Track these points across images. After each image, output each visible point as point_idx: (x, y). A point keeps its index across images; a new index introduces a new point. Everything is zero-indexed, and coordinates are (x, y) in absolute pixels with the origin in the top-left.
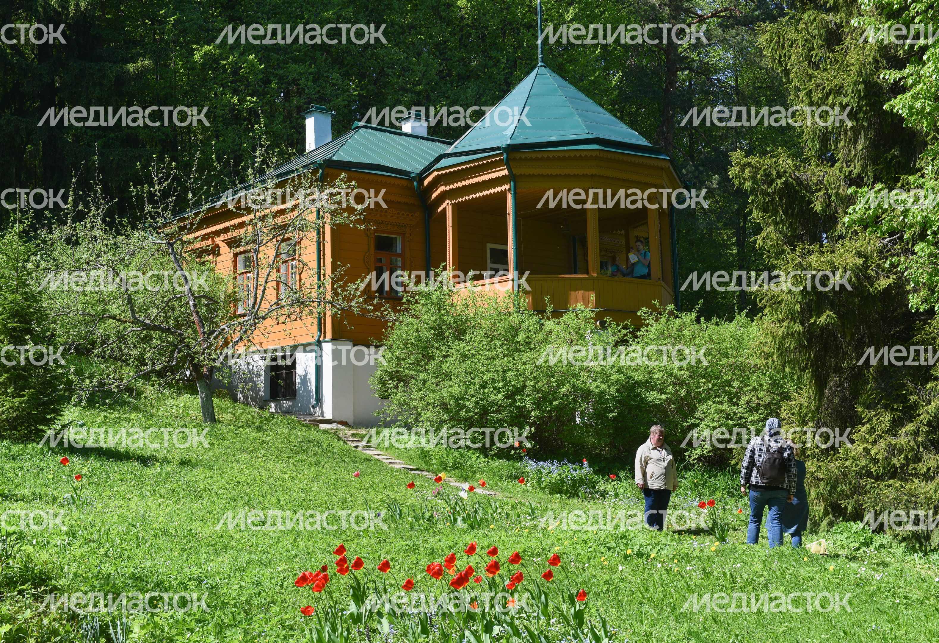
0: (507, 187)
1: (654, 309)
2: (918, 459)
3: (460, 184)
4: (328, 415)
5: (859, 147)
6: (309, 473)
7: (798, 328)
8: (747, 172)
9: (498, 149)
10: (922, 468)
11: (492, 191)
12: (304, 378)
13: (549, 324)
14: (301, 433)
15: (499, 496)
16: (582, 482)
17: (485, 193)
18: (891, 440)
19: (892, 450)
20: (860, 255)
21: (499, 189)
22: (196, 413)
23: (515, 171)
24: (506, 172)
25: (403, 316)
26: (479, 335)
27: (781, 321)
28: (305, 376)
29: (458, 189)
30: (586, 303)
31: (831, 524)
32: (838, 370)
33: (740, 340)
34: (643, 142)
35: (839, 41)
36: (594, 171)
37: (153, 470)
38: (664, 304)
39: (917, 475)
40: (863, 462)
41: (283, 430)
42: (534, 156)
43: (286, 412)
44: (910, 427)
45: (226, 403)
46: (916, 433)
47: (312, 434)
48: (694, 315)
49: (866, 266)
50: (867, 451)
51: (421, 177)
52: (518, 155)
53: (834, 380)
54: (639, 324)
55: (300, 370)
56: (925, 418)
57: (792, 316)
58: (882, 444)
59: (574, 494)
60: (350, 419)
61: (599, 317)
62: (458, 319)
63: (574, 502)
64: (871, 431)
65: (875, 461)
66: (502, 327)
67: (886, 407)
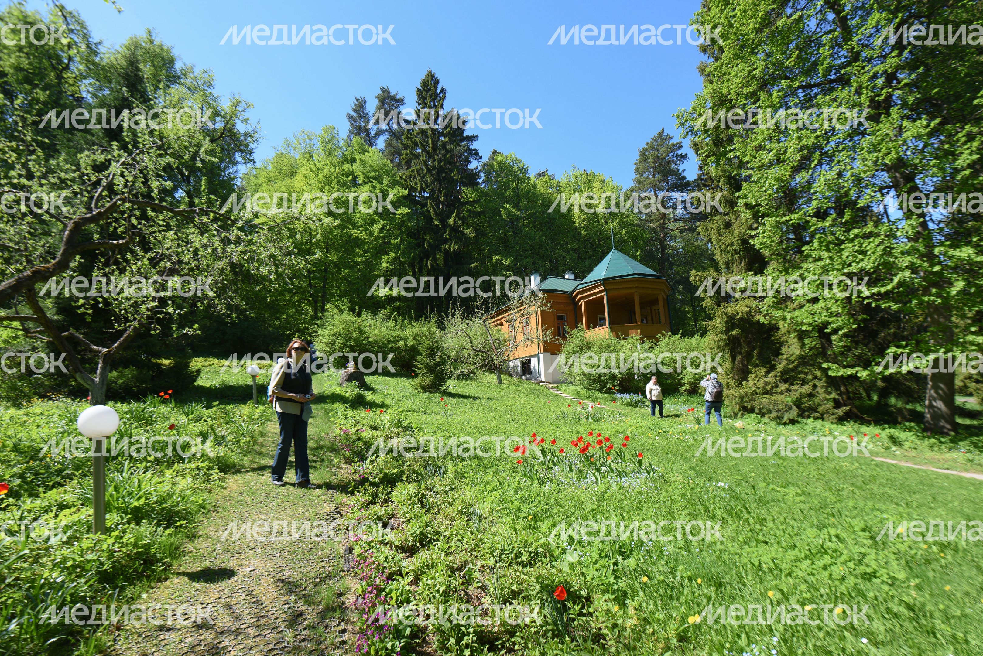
0: (603, 294)
1: (663, 334)
2: (777, 386)
3: (586, 294)
4: (543, 380)
5: (742, 265)
6: (533, 401)
7: (725, 337)
8: (697, 278)
9: (600, 280)
10: (779, 390)
11: (598, 296)
12: (535, 368)
13: (622, 342)
14: (534, 386)
15: (607, 407)
16: (639, 401)
17: (596, 297)
18: (765, 379)
19: (766, 383)
20: (747, 307)
21: (601, 295)
22: (496, 381)
23: (606, 288)
24: (603, 288)
25: (568, 343)
26: (596, 348)
27: (717, 335)
29: (586, 296)
30: (636, 334)
31: (742, 415)
32: (740, 353)
33: (698, 344)
34: (655, 273)
35: (731, 226)
37: (479, 401)
38: (667, 332)
39: (777, 393)
40: (753, 389)
41: (526, 386)
42: (613, 282)
43: (527, 379)
44: (772, 374)
45: (506, 377)
46: (776, 376)
47: (537, 387)
48: (679, 336)
49: (750, 311)
50: (755, 384)
51: (572, 293)
52: (607, 282)
53: (739, 357)
54: (658, 340)
55: (532, 364)
56: (779, 370)
57: (722, 332)
58: (762, 381)
59: (636, 406)
60: (551, 381)
61: (641, 339)
62: (588, 343)
63: (636, 409)
64: (756, 377)
65: (758, 388)
66: (604, 345)
67: (762, 366)
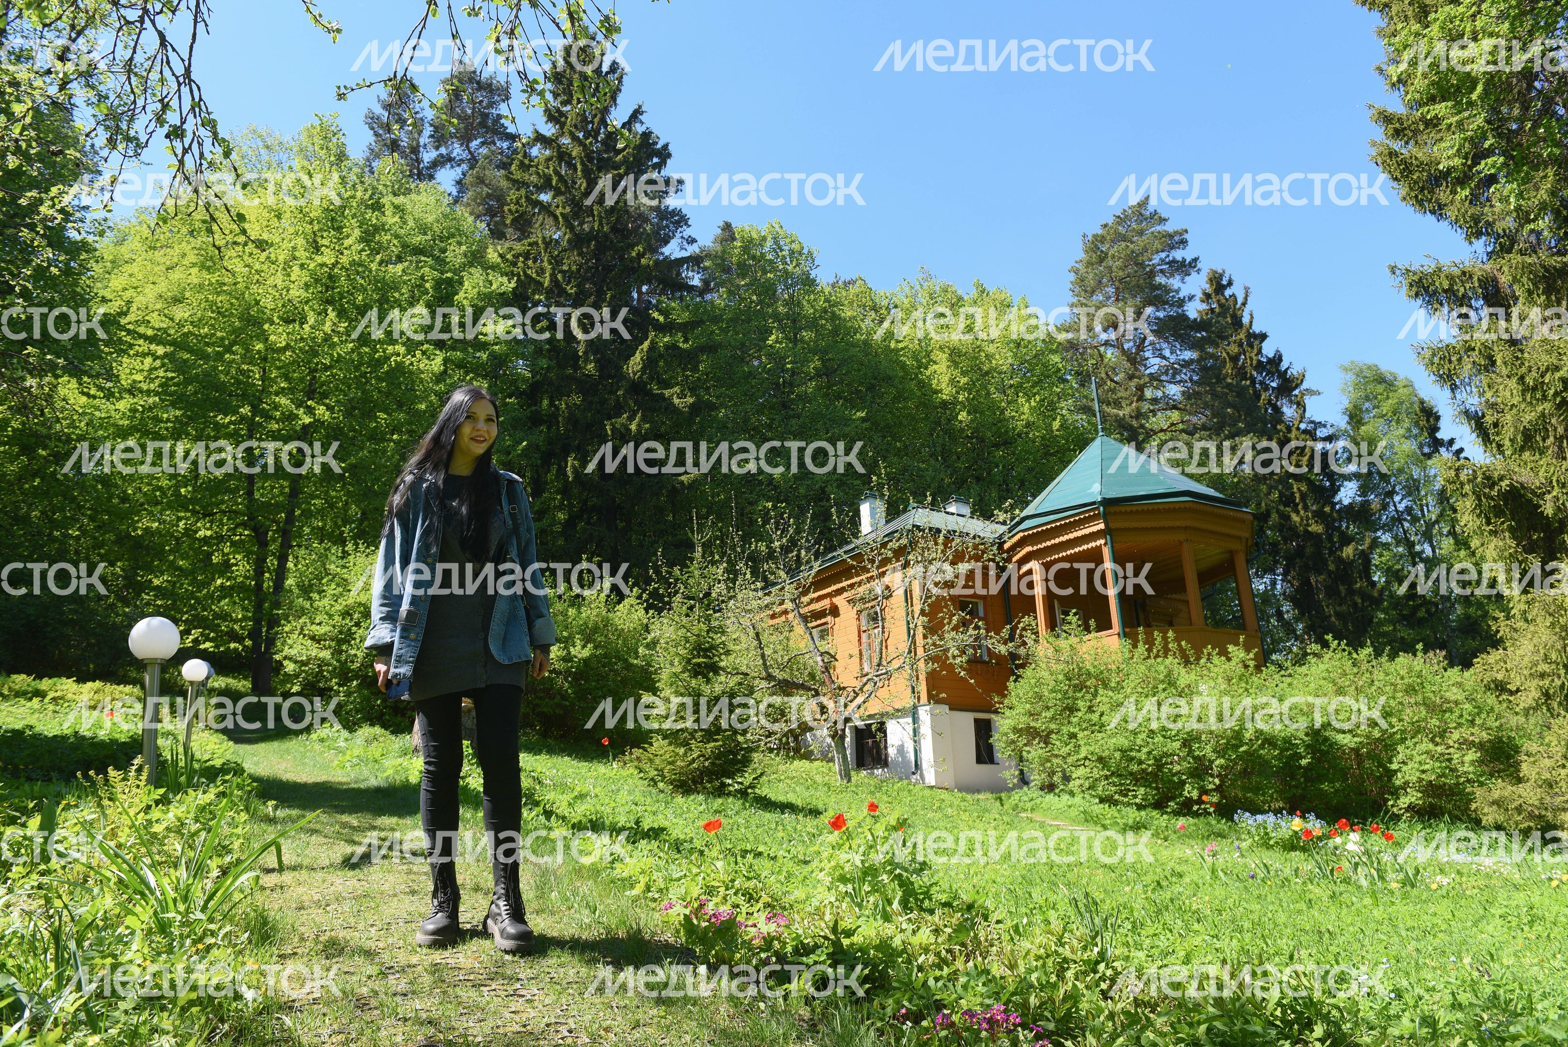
0: (1102, 542)
3: (1048, 543)
9: (1094, 503)
11: (1085, 547)
12: (901, 750)
17: (1077, 550)
21: (1093, 544)
23: (1111, 525)
24: (1102, 526)
28: (902, 746)
29: (1045, 548)
36: (1188, 523)
42: (1128, 509)
51: (1001, 541)
52: (1113, 509)
55: (892, 737)
